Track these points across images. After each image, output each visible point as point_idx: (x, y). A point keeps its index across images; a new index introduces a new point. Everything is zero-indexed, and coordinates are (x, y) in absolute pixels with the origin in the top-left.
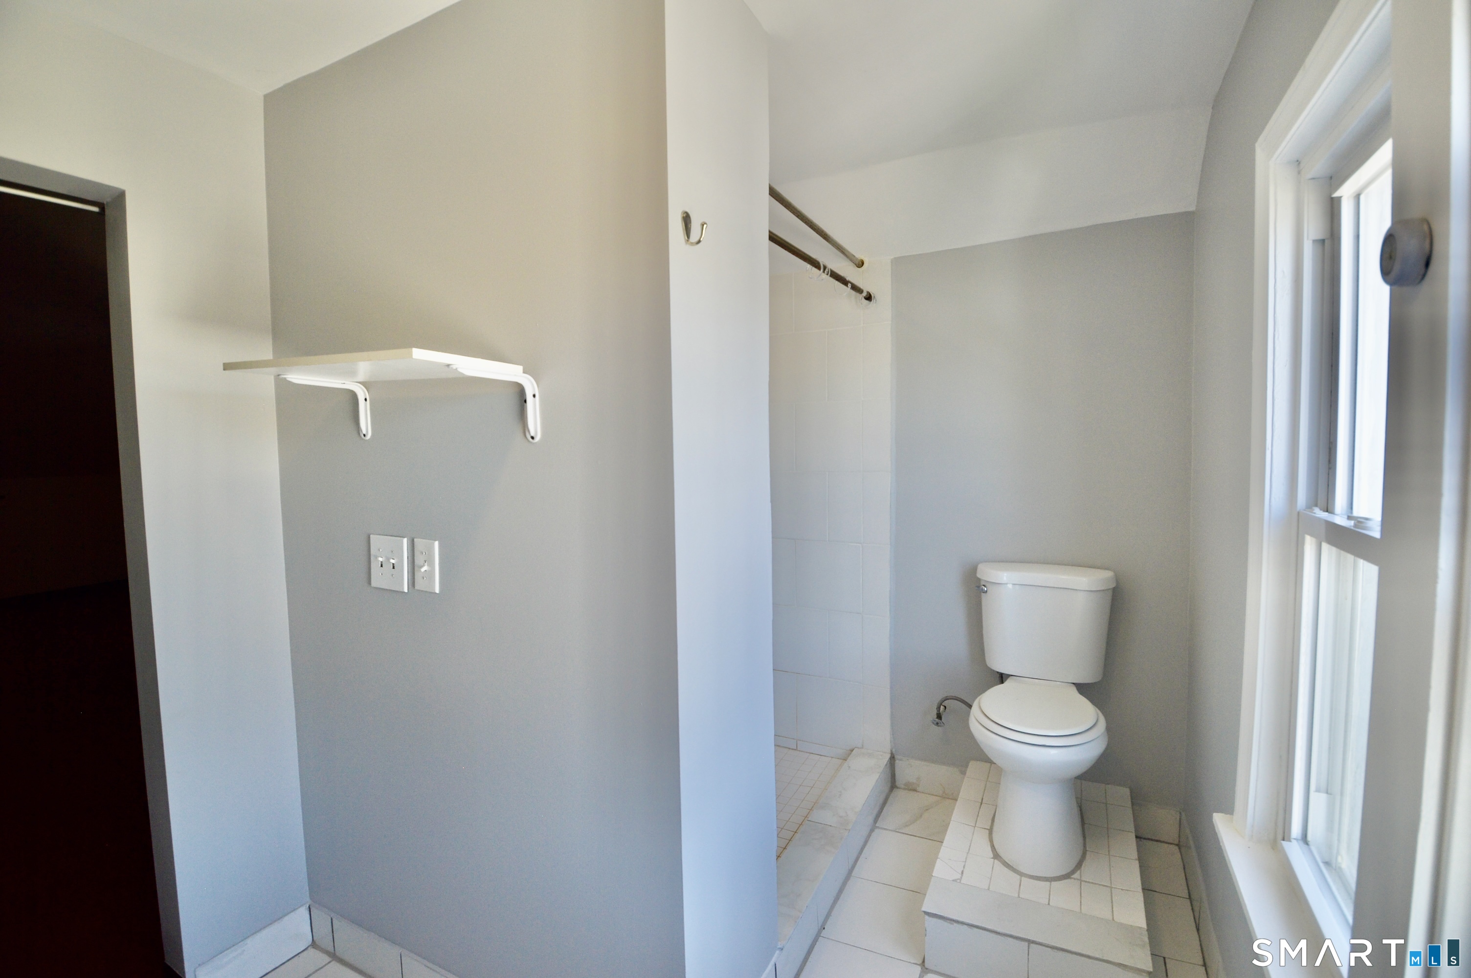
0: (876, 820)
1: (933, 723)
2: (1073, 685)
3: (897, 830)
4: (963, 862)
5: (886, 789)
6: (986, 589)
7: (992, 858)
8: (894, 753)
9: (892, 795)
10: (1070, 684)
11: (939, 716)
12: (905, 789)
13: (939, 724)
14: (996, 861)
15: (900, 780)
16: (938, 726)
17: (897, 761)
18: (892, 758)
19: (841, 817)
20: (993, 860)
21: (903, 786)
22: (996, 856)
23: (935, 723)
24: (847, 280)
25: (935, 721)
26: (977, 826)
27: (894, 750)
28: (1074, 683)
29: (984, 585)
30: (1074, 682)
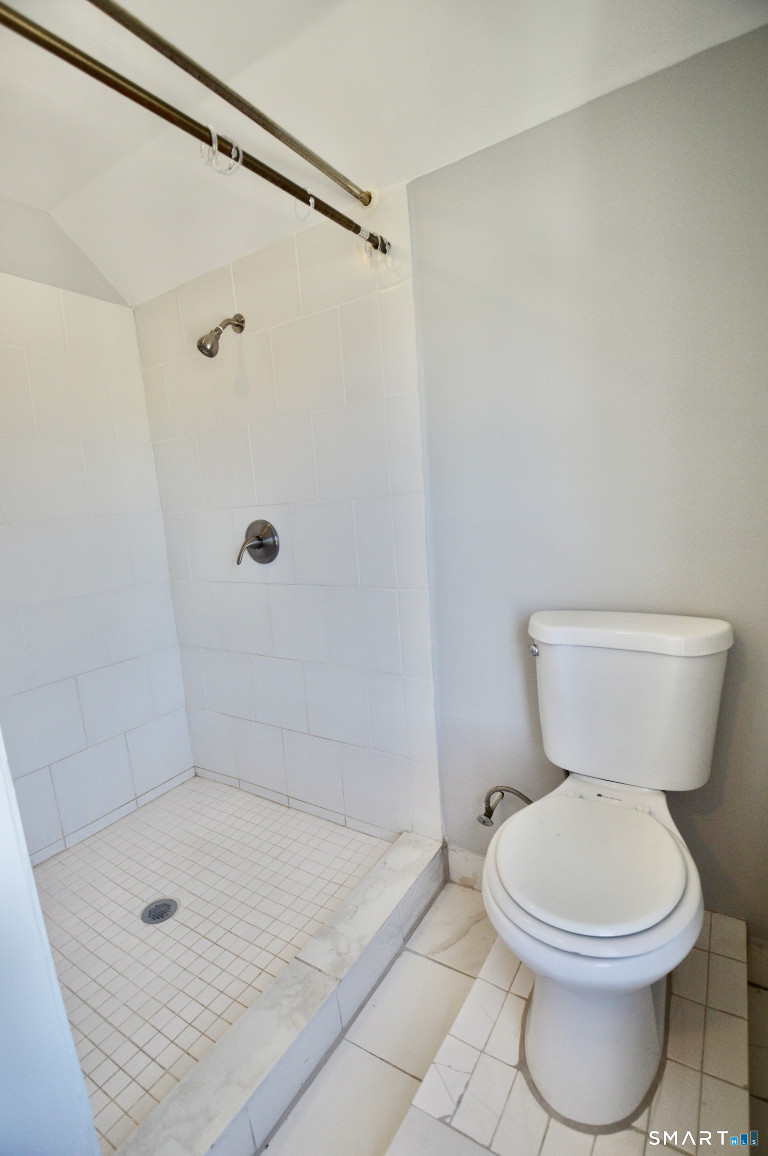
0: (406, 939)
1: (479, 820)
2: (662, 792)
3: (429, 956)
4: (469, 1073)
5: (435, 886)
6: (537, 651)
7: (515, 1067)
8: (447, 841)
9: (443, 893)
10: (658, 792)
11: (489, 812)
12: (460, 885)
13: (487, 823)
14: (520, 1074)
15: (455, 874)
16: (486, 825)
17: (450, 852)
18: (444, 847)
19: (339, 954)
20: (516, 1070)
21: (457, 881)
22: (522, 1065)
23: (481, 820)
24: (309, 193)
25: (481, 818)
26: (512, 990)
27: (446, 838)
28: (664, 791)
29: (535, 645)
30: (663, 789)
